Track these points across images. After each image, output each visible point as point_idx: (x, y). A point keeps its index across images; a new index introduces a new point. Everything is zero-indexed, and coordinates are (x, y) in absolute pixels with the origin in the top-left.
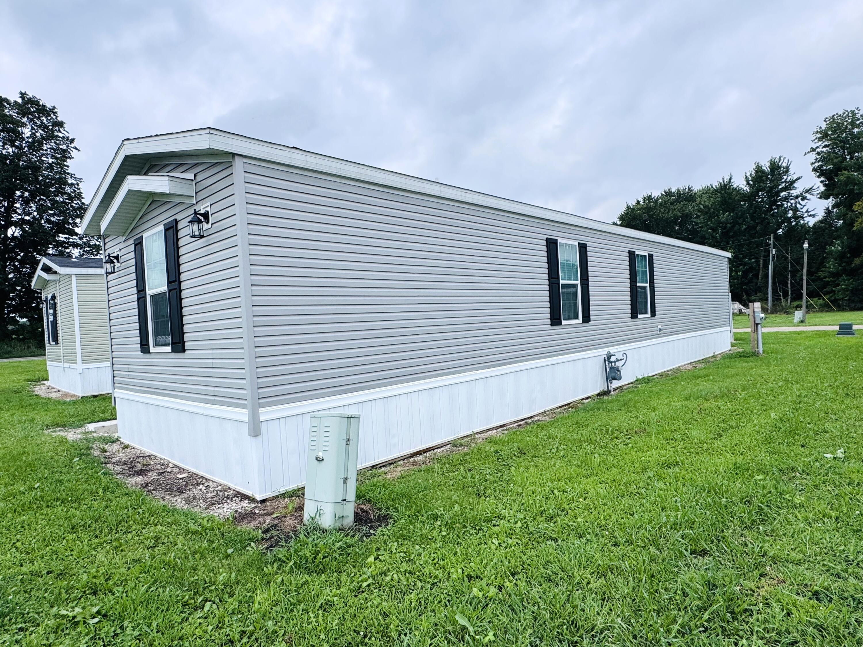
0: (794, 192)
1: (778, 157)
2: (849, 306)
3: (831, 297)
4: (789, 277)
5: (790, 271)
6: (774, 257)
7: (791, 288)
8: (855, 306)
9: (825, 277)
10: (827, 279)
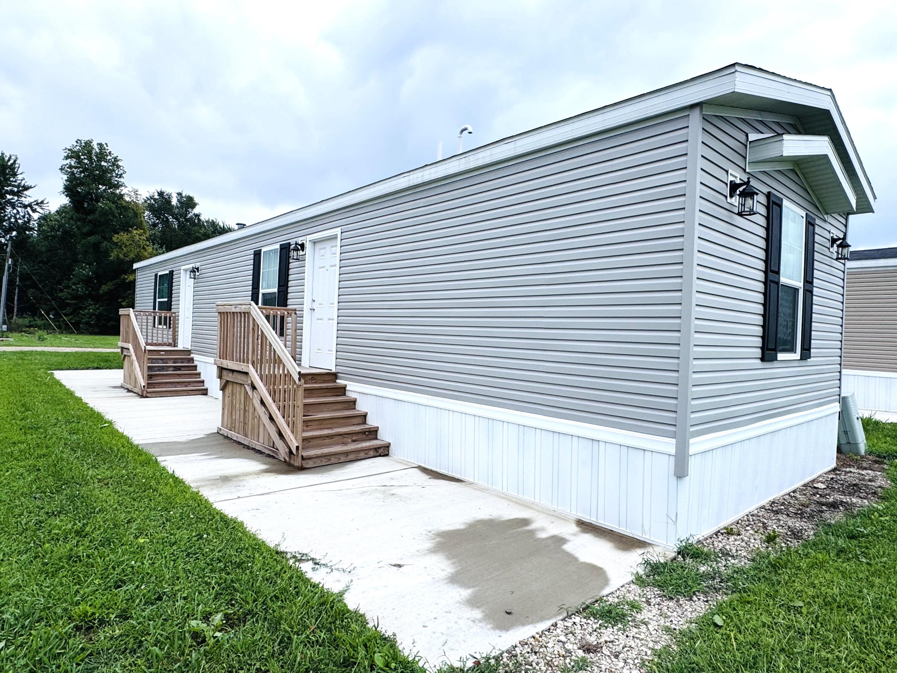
0: (26, 201)
1: (8, 156)
2: (87, 330)
3: (72, 319)
4: (17, 292)
5: (18, 286)
6: (9, 268)
7: (18, 305)
8: (93, 330)
9: (67, 299)
10: (69, 301)
